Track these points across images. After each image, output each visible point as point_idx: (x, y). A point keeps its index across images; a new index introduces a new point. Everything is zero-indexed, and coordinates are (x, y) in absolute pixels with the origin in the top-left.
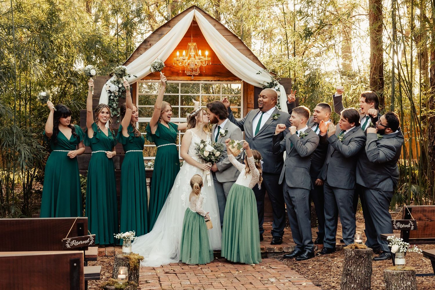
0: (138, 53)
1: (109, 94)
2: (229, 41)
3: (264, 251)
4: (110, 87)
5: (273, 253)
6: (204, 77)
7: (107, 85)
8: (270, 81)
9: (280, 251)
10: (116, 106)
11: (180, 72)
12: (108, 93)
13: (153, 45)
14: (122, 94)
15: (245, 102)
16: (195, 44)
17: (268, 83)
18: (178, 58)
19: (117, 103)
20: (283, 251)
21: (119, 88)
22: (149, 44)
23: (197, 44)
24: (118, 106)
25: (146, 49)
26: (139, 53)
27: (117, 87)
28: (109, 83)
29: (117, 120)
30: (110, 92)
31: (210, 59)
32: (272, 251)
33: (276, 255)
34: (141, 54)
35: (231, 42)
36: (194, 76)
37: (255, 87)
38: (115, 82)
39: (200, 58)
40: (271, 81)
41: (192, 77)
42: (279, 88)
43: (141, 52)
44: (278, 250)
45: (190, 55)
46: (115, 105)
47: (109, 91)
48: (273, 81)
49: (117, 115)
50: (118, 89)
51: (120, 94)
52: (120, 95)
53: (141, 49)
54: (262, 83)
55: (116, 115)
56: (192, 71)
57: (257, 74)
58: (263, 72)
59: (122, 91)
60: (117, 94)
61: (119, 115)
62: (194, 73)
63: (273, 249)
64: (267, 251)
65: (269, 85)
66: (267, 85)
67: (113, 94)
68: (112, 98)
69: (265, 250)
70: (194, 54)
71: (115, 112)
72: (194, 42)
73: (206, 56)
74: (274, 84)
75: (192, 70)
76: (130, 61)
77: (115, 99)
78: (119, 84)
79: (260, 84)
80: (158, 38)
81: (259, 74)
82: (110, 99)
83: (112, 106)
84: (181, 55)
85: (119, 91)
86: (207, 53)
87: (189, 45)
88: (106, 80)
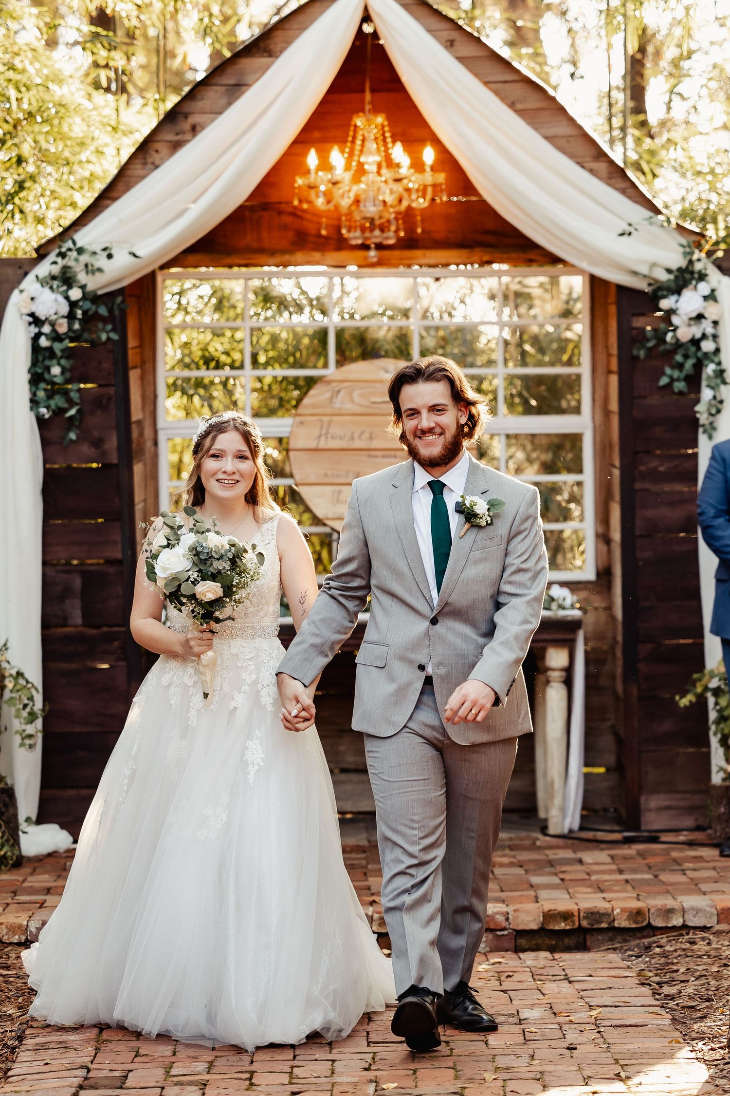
0: (145, 164)
1: (34, 330)
2: (512, 105)
3: (573, 922)
4: (32, 299)
5: (610, 934)
6: (429, 253)
7: (21, 291)
8: (677, 261)
9: (636, 922)
10: (63, 373)
11: (324, 232)
12: (30, 324)
13: (203, 128)
14: (83, 329)
15: (600, 348)
16: (380, 119)
17: (669, 271)
18: (313, 175)
19: (63, 362)
20: (649, 924)
21: (73, 305)
22: (187, 126)
23: (388, 118)
24: (68, 375)
25: (176, 146)
26: (149, 160)
27: (61, 299)
28: (30, 284)
29: (69, 430)
30: (36, 320)
31: (441, 177)
32: (604, 925)
33: (619, 938)
34: (157, 167)
35: (519, 106)
36: (380, 247)
37: (621, 289)
38: (54, 278)
39: (398, 177)
40: (683, 263)
41: (372, 253)
42: (713, 291)
43: (156, 158)
44: (629, 918)
45: (361, 165)
46: (56, 370)
47: (32, 315)
48: (691, 262)
49: (66, 410)
50: (65, 309)
51: (77, 326)
52: (74, 331)
53: (158, 146)
54: (644, 269)
55: (61, 411)
56: (372, 230)
57: (622, 234)
58: (644, 226)
59: (85, 313)
60: (63, 327)
61: (72, 412)
62: (376, 236)
63: (609, 915)
64: (585, 923)
65: (672, 277)
66: (664, 277)
67: (46, 329)
68: (44, 342)
69: (576, 919)
70: (378, 158)
71: (58, 401)
72: (376, 110)
73: (428, 169)
74: (692, 273)
75: (372, 224)
76: (114, 194)
77: (58, 347)
78: (70, 287)
79: (635, 273)
80: (223, 101)
81: (630, 234)
82: (36, 348)
83: (46, 376)
84: (325, 165)
85: (71, 316)
86: (429, 155)
87: (356, 126)
88: (21, 272)
